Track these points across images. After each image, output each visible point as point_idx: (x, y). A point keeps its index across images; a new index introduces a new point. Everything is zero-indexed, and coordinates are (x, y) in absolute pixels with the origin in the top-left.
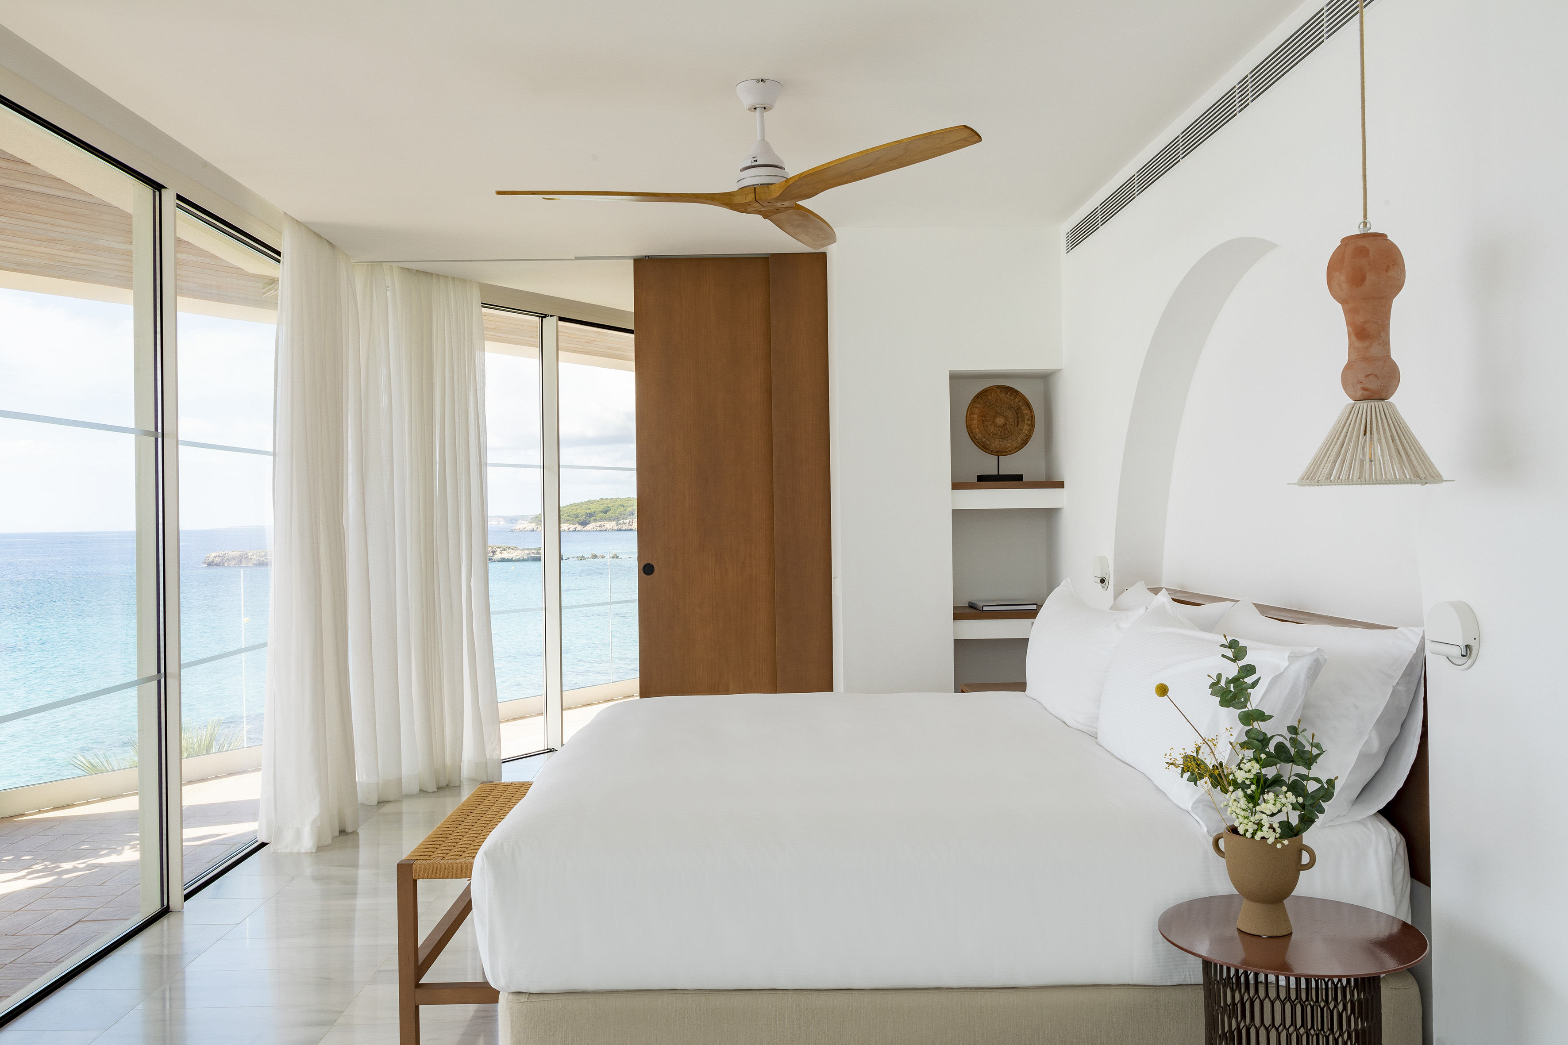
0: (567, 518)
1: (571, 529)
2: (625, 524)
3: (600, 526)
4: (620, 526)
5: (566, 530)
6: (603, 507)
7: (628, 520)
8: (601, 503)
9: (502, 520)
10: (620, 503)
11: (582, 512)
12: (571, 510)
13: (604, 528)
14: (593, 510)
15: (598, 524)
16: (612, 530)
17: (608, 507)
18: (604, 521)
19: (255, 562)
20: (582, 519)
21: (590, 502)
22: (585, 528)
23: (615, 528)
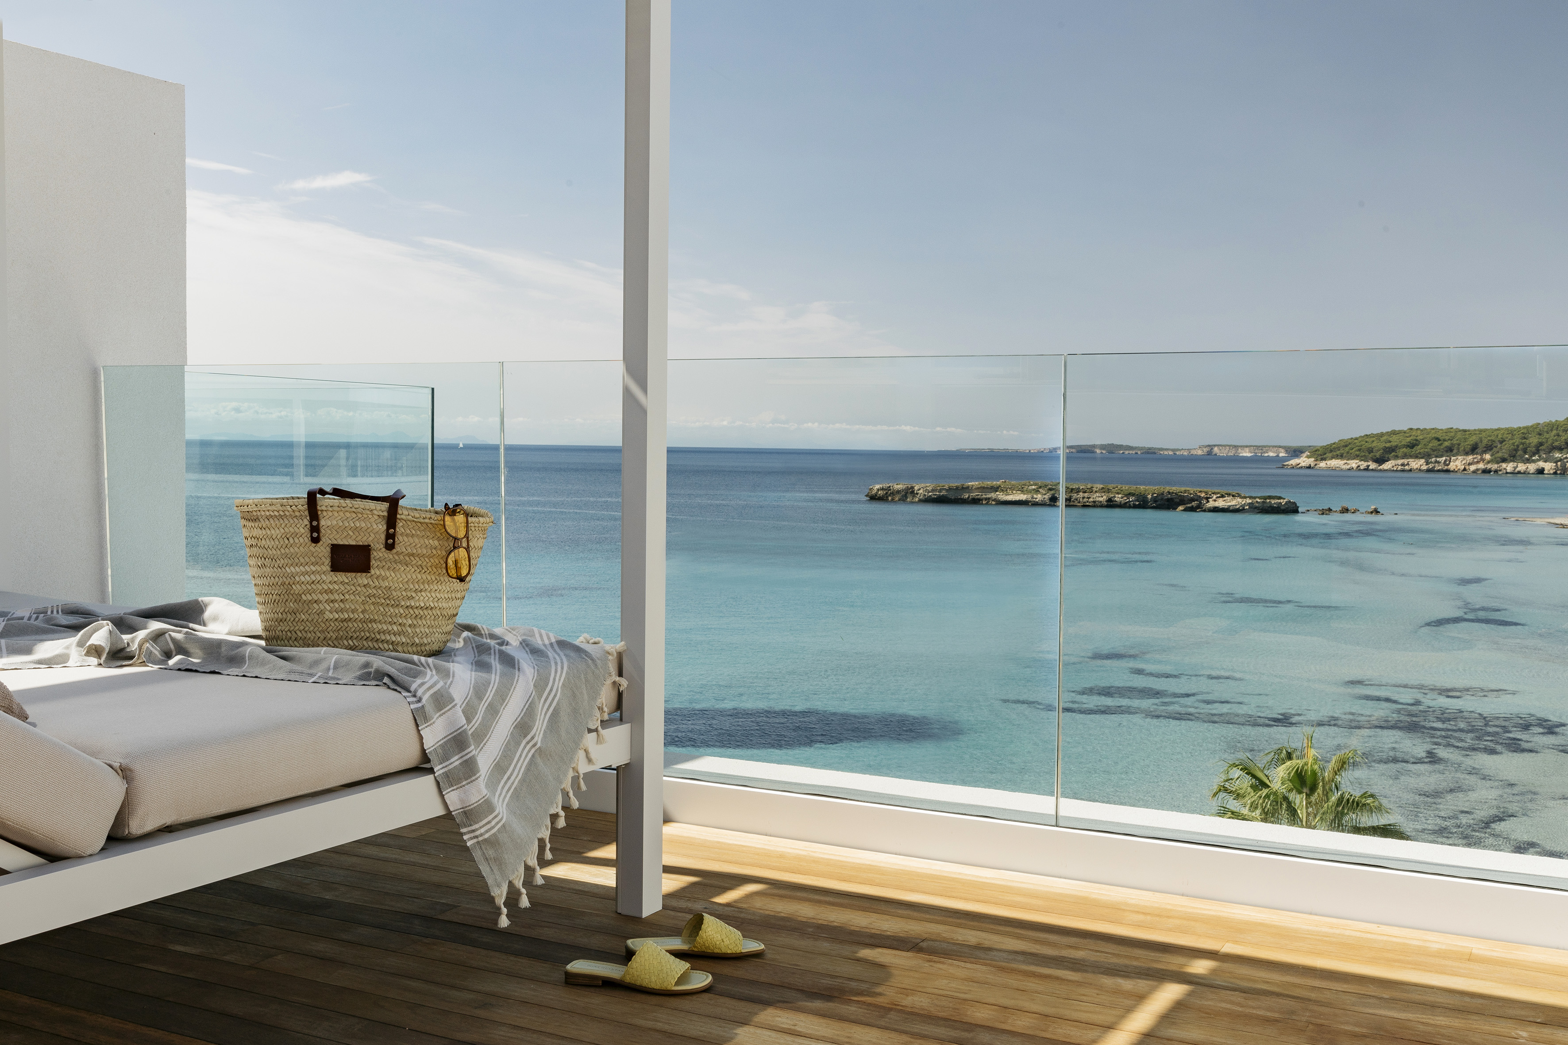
0: (1358, 453)
1: (1362, 467)
2: (1439, 462)
3: (1403, 465)
4: (1431, 466)
5: (1355, 468)
6: (1408, 439)
7: (1444, 458)
8: (1407, 435)
9: (1283, 451)
10: (1433, 436)
11: (1379, 445)
12: (1363, 443)
13: (1407, 468)
14: (1394, 444)
15: (1400, 462)
16: (1420, 470)
17: (1416, 440)
18: (1408, 458)
19: (921, 497)
20: (1378, 455)
21: (1394, 433)
22: (1381, 467)
23: (1425, 467)
